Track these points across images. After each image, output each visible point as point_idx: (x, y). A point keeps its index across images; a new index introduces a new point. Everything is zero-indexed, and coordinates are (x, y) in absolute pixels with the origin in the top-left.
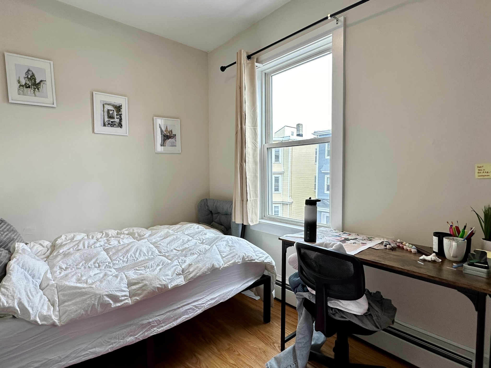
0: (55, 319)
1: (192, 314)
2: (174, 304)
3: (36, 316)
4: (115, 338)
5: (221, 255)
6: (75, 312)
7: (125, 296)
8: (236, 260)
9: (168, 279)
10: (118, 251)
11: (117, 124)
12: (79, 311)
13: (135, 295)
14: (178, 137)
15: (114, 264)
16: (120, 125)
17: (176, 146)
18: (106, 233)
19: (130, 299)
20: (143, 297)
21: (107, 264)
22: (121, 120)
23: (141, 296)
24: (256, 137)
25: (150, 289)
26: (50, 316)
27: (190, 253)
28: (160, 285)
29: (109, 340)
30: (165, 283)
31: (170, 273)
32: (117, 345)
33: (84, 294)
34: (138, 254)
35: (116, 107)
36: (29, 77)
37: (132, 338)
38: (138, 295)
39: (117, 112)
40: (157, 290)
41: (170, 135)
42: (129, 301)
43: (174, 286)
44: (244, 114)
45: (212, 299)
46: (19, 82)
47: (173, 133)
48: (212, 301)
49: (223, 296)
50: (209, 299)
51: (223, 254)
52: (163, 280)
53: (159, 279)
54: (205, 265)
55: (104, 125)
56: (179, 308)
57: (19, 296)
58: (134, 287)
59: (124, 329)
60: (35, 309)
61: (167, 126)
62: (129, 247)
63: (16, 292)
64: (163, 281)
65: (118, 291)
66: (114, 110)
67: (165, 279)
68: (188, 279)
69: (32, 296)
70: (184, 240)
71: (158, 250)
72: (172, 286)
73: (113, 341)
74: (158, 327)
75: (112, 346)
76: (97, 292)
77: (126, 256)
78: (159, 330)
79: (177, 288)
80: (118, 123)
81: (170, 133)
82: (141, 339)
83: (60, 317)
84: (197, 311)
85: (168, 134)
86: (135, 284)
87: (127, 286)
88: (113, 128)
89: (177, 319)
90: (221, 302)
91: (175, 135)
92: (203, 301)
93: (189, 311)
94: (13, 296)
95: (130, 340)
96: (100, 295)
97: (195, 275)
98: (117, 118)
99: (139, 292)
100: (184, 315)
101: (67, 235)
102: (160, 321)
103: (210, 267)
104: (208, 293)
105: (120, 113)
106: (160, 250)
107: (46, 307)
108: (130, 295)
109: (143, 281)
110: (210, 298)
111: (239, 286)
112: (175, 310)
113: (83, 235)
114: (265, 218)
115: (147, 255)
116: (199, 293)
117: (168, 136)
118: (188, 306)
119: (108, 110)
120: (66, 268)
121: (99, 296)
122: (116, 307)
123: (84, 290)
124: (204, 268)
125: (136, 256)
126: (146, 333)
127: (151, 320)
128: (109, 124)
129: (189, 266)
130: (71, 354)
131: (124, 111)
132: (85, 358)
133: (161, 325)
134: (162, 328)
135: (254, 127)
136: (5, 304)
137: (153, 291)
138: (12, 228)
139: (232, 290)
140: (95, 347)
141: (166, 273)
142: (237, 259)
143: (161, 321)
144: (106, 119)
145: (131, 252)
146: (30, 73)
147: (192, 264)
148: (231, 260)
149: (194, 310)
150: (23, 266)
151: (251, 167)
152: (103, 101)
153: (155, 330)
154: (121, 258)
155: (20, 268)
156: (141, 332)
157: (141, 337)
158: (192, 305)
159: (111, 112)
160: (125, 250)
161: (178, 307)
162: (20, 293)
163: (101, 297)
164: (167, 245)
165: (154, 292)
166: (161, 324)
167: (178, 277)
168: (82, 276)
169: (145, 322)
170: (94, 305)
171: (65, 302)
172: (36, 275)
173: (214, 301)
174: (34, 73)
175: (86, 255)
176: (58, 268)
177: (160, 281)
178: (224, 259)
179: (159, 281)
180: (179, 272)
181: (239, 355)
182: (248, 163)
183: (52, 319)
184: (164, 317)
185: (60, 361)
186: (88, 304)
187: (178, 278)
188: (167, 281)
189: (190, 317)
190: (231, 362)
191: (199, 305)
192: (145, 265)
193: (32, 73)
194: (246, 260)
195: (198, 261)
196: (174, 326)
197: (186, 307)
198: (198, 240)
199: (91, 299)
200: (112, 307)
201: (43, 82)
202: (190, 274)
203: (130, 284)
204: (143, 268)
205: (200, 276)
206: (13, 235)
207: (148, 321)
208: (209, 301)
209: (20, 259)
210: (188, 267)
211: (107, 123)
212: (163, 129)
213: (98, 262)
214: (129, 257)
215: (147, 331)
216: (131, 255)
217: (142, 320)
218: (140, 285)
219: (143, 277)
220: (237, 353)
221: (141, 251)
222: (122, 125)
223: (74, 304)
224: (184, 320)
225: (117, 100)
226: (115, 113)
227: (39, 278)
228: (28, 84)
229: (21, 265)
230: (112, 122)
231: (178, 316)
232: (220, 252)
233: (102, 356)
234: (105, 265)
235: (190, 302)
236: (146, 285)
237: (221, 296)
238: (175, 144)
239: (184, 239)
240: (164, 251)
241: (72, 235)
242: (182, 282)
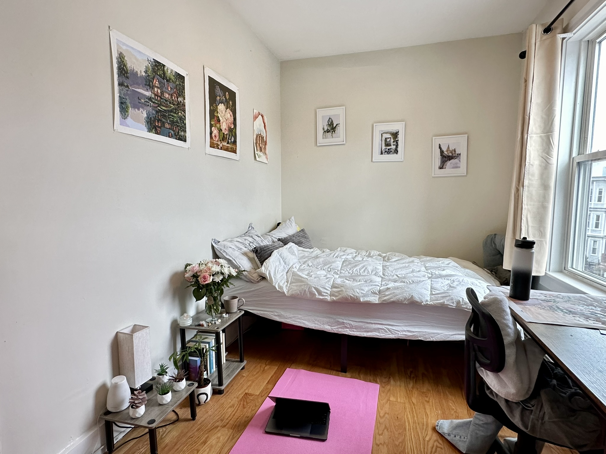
0: (285, 291)
1: (384, 335)
2: (369, 318)
3: (276, 284)
4: (318, 321)
5: (431, 291)
6: (295, 290)
7: (326, 293)
8: (445, 301)
9: (362, 293)
10: (350, 264)
11: (393, 151)
12: (297, 291)
13: (333, 295)
14: (463, 157)
15: (341, 273)
16: (396, 151)
17: (460, 167)
19: (329, 297)
20: (338, 299)
21: (336, 271)
22: (397, 146)
23: (337, 298)
24: (549, 148)
25: (344, 294)
26: (283, 287)
27: (401, 280)
28: (353, 295)
29: (314, 321)
30: (358, 295)
31: (366, 289)
32: (319, 327)
33: (302, 281)
34: (363, 270)
35: (393, 135)
36: (330, 123)
37: (329, 327)
38: (336, 296)
39: (393, 139)
40: (349, 298)
41: (452, 154)
42: (329, 298)
43: (365, 301)
44: (528, 118)
45: (408, 331)
46: (323, 129)
47: (457, 153)
48: (409, 333)
49: (424, 334)
50: (405, 330)
51: (434, 291)
52: (357, 292)
53: (354, 290)
54: (403, 294)
55: (382, 153)
56: (372, 323)
57: (270, 269)
58: (335, 290)
59: (326, 318)
60: (276, 280)
61: (449, 146)
62: (359, 263)
63: (270, 267)
64: (356, 293)
65: (322, 287)
66: (391, 138)
67: (358, 292)
68: (381, 300)
69: (278, 272)
70: (414, 270)
71: (383, 273)
72: (364, 300)
73: (316, 322)
74: (351, 329)
75: (315, 325)
76: (309, 283)
77: (352, 269)
78: (350, 332)
79: (368, 305)
80: (394, 149)
81: (453, 152)
82: (336, 332)
83: (288, 291)
84: (389, 334)
85: (450, 154)
86: (336, 287)
87: (330, 287)
88: (389, 155)
89: (368, 332)
90: (420, 339)
91: (460, 154)
92: (398, 328)
93: (381, 331)
94: (267, 268)
95: (327, 328)
96: (310, 285)
97: (389, 299)
98: (393, 145)
99: (336, 294)
100: (375, 332)
102: (353, 326)
103: (407, 297)
104: (407, 324)
105: (397, 139)
106: (384, 273)
107: (283, 282)
108: (330, 294)
109: (342, 288)
110: (407, 330)
111: (451, 333)
112: (368, 323)
114: (564, 271)
115: (370, 273)
116: (394, 319)
117: (449, 156)
118: (382, 326)
119: (386, 138)
120: (311, 266)
121: (309, 286)
122: (319, 298)
123: (303, 279)
124: (399, 296)
125: (360, 272)
126: (340, 330)
127: (345, 321)
128: (386, 152)
129: (387, 290)
130: (294, 317)
131: (400, 137)
132: (299, 324)
133: (353, 329)
134: (353, 332)
135: (546, 133)
136: (263, 271)
137: (346, 297)
139: (438, 334)
140: (305, 320)
141: (363, 288)
142: (447, 301)
143: (354, 326)
144: (384, 147)
145: (358, 268)
146: (330, 120)
147: (390, 289)
148: (440, 300)
149: (386, 332)
150: (280, 255)
151: (534, 193)
152: (382, 131)
153: (347, 331)
154: (348, 270)
155: (278, 256)
156: (337, 327)
157: (336, 330)
158: (385, 326)
159: (388, 140)
160: (354, 265)
161: (371, 322)
162: (271, 268)
163: (310, 288)
164: (394, 270)
165: (346, 299)
166: (353, 328)
167: (373, 295)
168: (311, 272)
169: (341, 320)
170: (305, 291)
171: (293, 283)
172: (287, 263)
173: (411, 334)
174: (333, 120)
176: (307, 265)
177: (354, 292)
178: (432, 296)
179: (353, 291)
180: (375, 291)
181: (428, 402)
182: (528, 187)
183: (283, 290)
184: (357, 324)
185: (287, 318)
186: (303, 289)
187: (373, 296)
188: (360, 294)
189: (381, 336)
190: (413, 401)
191: (393, 331)
192: (355, 278)
193: (332, 120)
194: (463, 306)
195: (398, 288)
196: (364, 336)
197: (379, 325)
198: (429, 274)
199: (305, 286)
200: (317, 297)
201: (338, 125)
202: (385, 296)
203: (333, 287)
204: (353, 280)
205: (393, 302)
206: (303, 240)
207: (343, 321)
208: (405, 331)
210: (386, 290)
211: (384, 152)
212: (444, 149)
213: (331, 268)
214: (354, 271)
215: (341, 328)
216: (357, 270)
217: (340, 318)
218: (339, 289)
219: (343, 285)
220: (427, 399)
221: (366, 268)
222: (398, 151)
223: (296, 286)
224: (375, 336)
225: (393, 128)
226: (392, 140)
227: (289, 265)
228: (329, 130)
229: (279, 254)
230: (389, 149)
231: (369, 330)
232: (431, 288)
233: (309, 329)
234: (334, 271)
235: (384, 323)
236: (342, 291)
237: (421, 333)
238: (458, 165)
240: (387, 275)
241: (345, 249)
242: (374, 301)
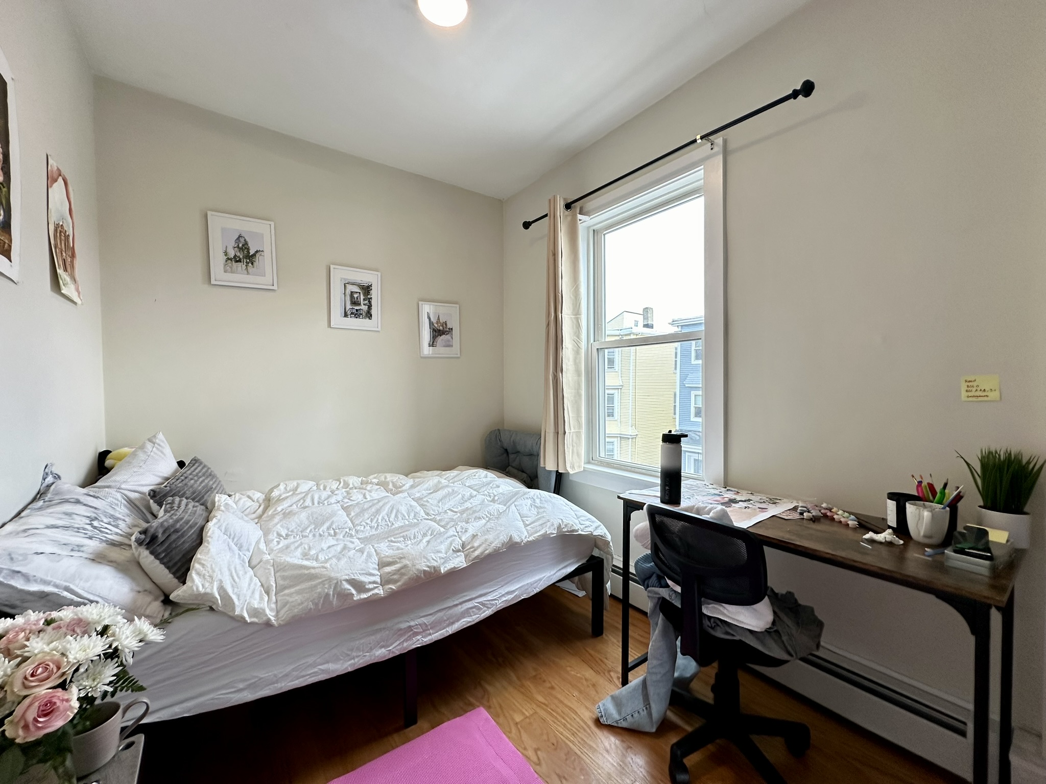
0: (271, 615)
1: (477, 616)
2: (449, 598)
3: (242, 609)
4: (358, 649)
5: (523, 521)
6: (299, 605)
7: (374, 582)
8: (547, 530)
9: (441, 558)
10: (363, 511)
11: (364, 314)
12: (306, 604)
13: (389, 582)
14: (456, 332)
15: (357, 531)
16: (369, 315)
17: (452, 346)
18: (344, 481)
19: (381, 588)
20: (404, 584)
21: (347, 530)
22: (370, 307)
23: (399, 584)
24: (579, 331)
25: (412, 572)
26: (264, 610)
27: (474, 516)
28: (428, 567)
29: (349, 653)
30: (435, 564)
31: (443, 547)
32: (361, 661)
33: (312, 577)
34: (393, 516)
35: (363, 288)
36: (240, 245)
37: (383, 650)
38: (395, 582)
39: (364, 295)
40: (422, 575)
41: (443, 329)
42: (380, 591)
43: (448, 570)
44: (560, 295)
45: (508, 593)
46: (226, 253)
47: (448, 327)
48: (509, 596)
49: (526, 587)
50: (504, 593)
51: (527, 520)
52: (433, 559)
53: (426, 558)
54: (498, 538)
55: (346, 315)
56: (456, 605)
57: (220, 577)
58: (388, 569)
59: (372, 635)
60: (242, 598)
61: (439, 316)
62: (381, 504)
63: (217, 570)
64: (432, 561)
65: (363, 574)
66: (360, 293)
67: (435, 559)
68: (471, 559)
69: (239, 578)
70: (464, 495)
71: (424, 511)
72: (446, 569)
73: (354, 654)
74: (424, 634)
75: (353, 661)
76: (333, 575)
77: (376, 519)
78: (425, 640)
79: (454, 574)
80: (366, 311)
81: (444, 325)
82: (398, 653)
83: (278, 612)
84: (484, 612)
85: (441, 328)
86: (389, 564)
87: (377, 567)
88: (358, 319)
89: (453, 623)
90: (523, 598)
91: (452, 329)
92: (494, 594)
93: (473, 612)
94: (211, 577)
95: (381, 654)
96: (337, 579)
97: (482, 553)
98: (364, 305)
99: (395, 577)
100: (464, 618)
101: (287, 482)
102: (427, 626)
103: (505, 540)
104: (503, 583)
105: (369, 297)
106: (427, 511)
107: (257, 596)
108: (381, 581)
109: (403, 560)
110: (506, 592)
111: (552, 573)
112: (450, 608)
113: (311, 484)
114: (593, 462)
115: (407, 518)
116: (486, 583)
117: (440, 330)
118: (471, 602)
119: (352, 292)
120: (287, 535)
121: (335, 581)
122: (361, 600)
123: (313, 571)
124: (496, 543)
125: (391, 520)
126: (405, 644)
127: (412, 623)
128: (352, 313)
129: (473, 538)
130: (293, 670)
131: (374, 294)
132: (313, 679)
133: (428, 632)
134: (430, 637)
135: (576, 315)
136: (201, 589)
137: (417, 576)
138: (210, 471)
139: (540, 580)
140: (327, 662)
141: (437, 548)
142: (549, 528)
143: (430, 625)
144: (349, 306)
145: (384, 513)
146: (242, 240)
147: (477, 535)
148: (540, 530)
149: (479, 609)
150: (226, 530)
151: (570, 379)
152: (344, 279)
153: (419, 640)
154: (368, 521)
155: (222, 534)
156: (398, 642)
157: (397, 650)
158: (477, 601)
159: (356, 296)
160: (373, 509)
161: (455, 603)
162: (221, 573)
163: (338, 584)
164: (439, 502)
165: (418, 578)
166: (429, 630)
167: (455, 555)
168: (310, 548)
169: (404, 626)
170: (327, 595)
171: (285, 588)
172: (244, 545)
173: (512, 596)
174: (247, 240)
175: (315, 516)
176: (275, 535)
177: (428, 560)
178: (528, 528)
179: (426, 561)
180: (457, 547)
181: (552, 688)
182: (566, 372)
183: (266, 615)
184: (434, 618)
185: (277, 682)
186: (320, 593)
187: (456, 557)
188: (439, 561)
189: (474, 621)
190: (539, 700)
191: (488, 602)
192: (404, 534)
193: (245, 240)
194: (564, 530)
195: (488, 530)
196: (448, 634)
197: (467, 604)
198: (487, 496)
199: (324, 585)
200: (355, 599)
201: (259, 253)
202: (475, 550)
203: (382, 565)
204: (402, 539)
205: (489, 555)
206: (211, 483)
207: (408, 624)
208: (503, 595)
209: (222, 521)
210: (472, 540)
211: (349, 313)
212: (434, 320)
213: (334, 527)
214: (380, 521)
215: (406, 640)
216: (383, 518)
217: (401, 622)
218: (398, 566)
219: (402, 554)
220: (548, 685)
221: (398, 511)
222: (371, 315)
223: (298, 593)
224: (464, 625)
225: (365, 277)
226: (362, 297)
227: (248, 550)
228: (239, 257)
229: (223, 530)
230: (357, 310)
231: (454, 619)
232: (521, 517)
233: (338, 677)
234: (344, 533)
235: (474, 596)
236: (405, 566)
237: (523, 589)
238: (451, 344)
239: (465, 493)
240: (433, 513)
242: (461, 564)
